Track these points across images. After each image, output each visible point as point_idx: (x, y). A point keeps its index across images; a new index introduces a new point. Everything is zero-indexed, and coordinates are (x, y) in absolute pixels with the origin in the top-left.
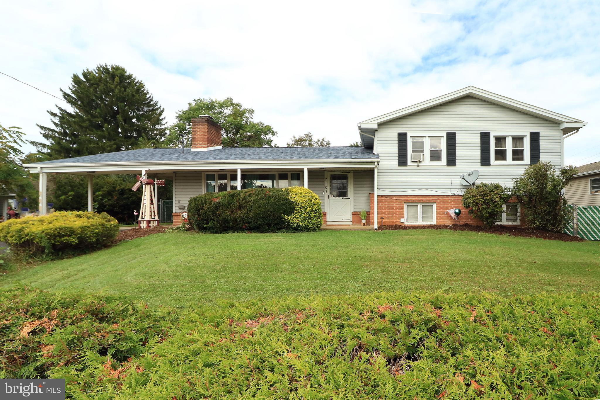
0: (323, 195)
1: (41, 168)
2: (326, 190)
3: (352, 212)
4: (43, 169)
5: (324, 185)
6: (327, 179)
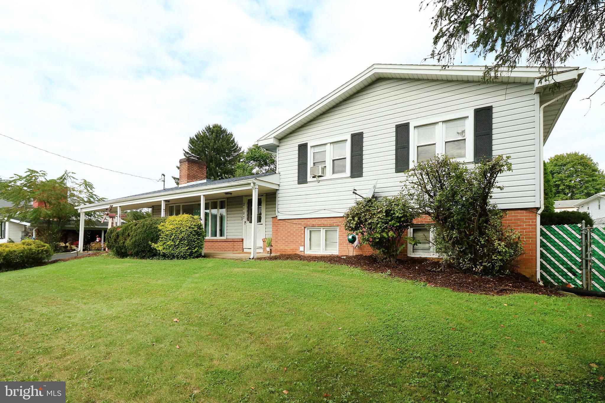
1: (81, 209)
3: (263, 239)
4: (82, 209)
5: (242, 210)
6: (245, 205)
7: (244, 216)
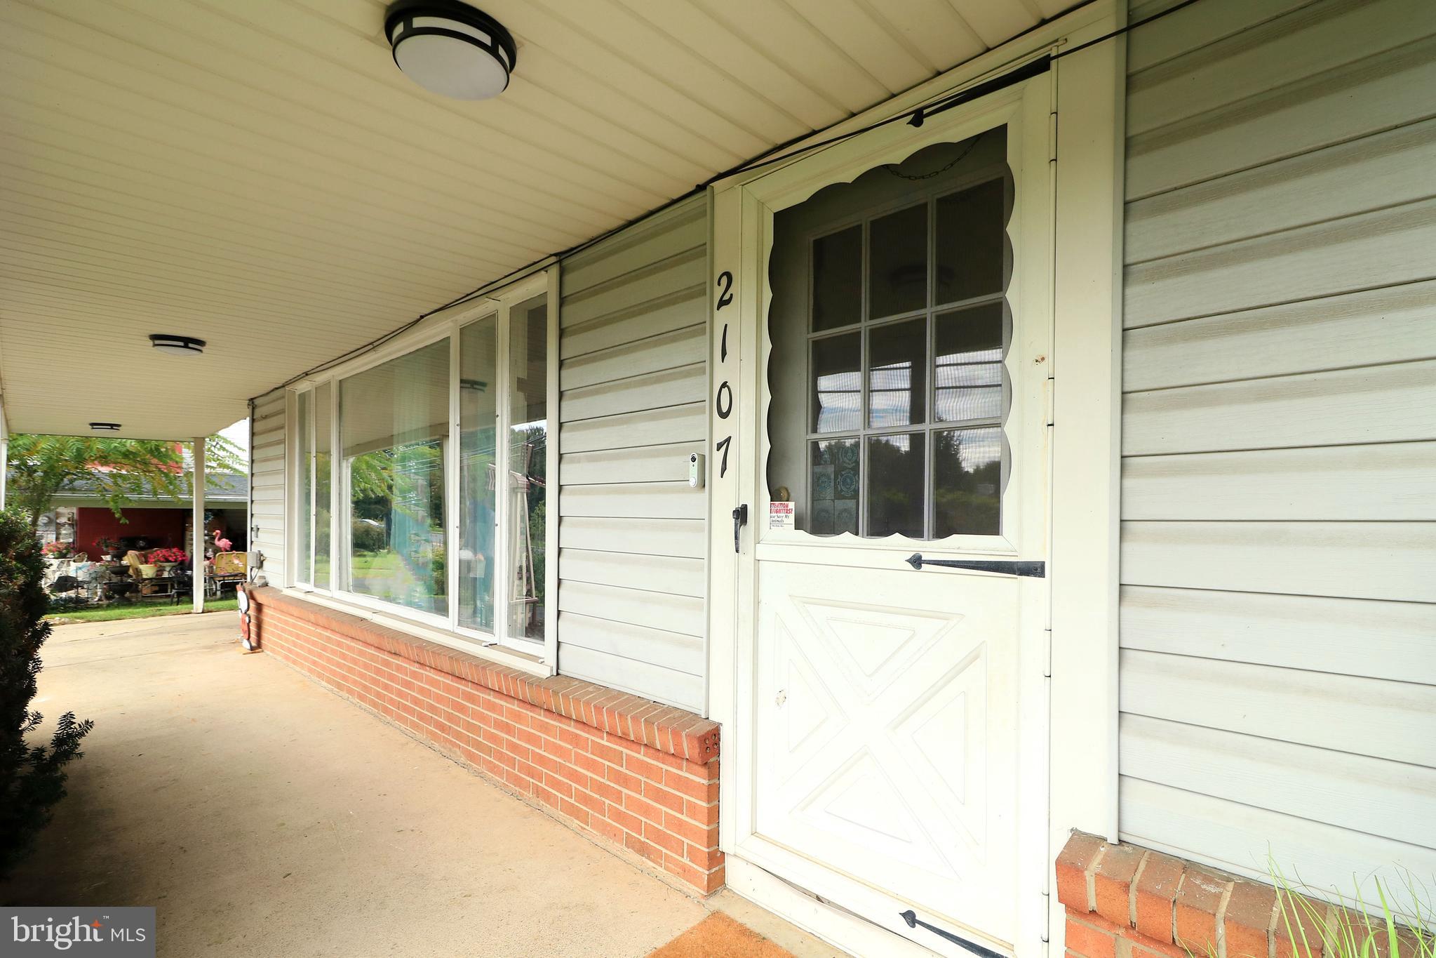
0: (690, 504)
2: (720, 429)
5: (703, 368)
6: (732, 295)
7: (728, 440)
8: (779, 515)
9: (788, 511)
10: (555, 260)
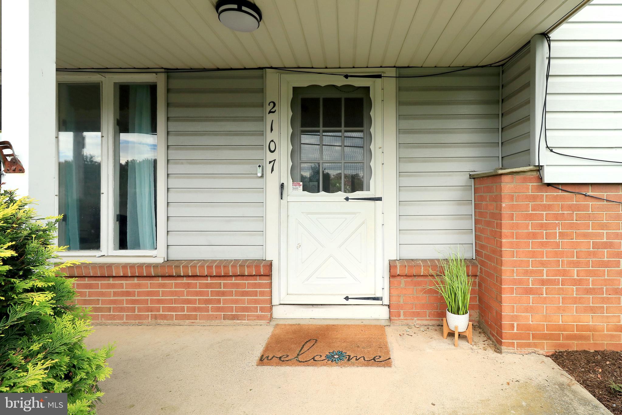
0: (257, 183)
2: (270, 156)
3: (392, 265)
5: (262, 134)
6: (275, 110)
7: (275, 160)
8: (296, 186)
9: (301, 185)
10: (164, 71)
